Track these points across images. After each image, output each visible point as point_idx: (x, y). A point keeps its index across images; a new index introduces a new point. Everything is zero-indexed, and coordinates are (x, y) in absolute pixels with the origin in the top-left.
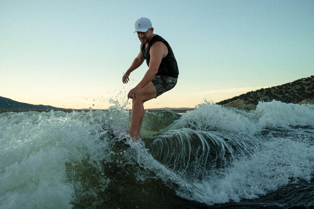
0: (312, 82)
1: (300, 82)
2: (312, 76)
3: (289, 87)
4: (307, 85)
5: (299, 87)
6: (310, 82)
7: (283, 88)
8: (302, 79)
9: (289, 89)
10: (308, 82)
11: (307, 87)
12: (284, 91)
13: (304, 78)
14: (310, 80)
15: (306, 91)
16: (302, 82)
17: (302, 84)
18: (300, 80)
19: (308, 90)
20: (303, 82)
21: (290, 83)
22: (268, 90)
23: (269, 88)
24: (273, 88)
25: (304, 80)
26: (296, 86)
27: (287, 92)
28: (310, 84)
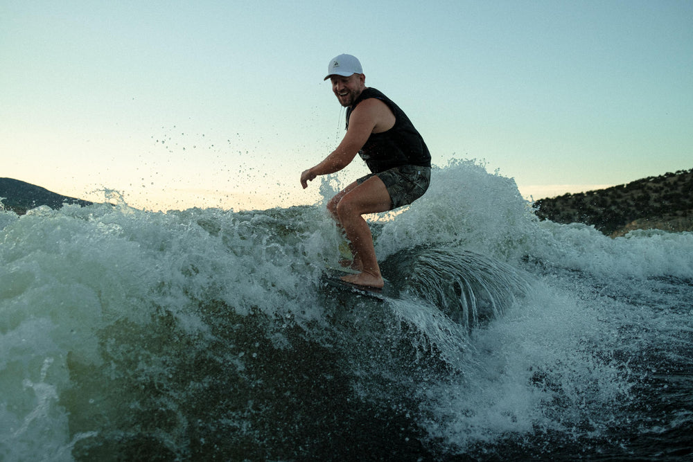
0: (666, 185)
1: (643, 184)
2: (667, 174)
3: (619, 192)
4: (656, 191)
5: (640, 195)
6: (661, 185)
7: (607, 195)
8: (649, 178)
9: (620, 197)
10: (657, 185)
11: (654, 196)
12: (609, 200)
13: (652, 177)
14: (662, 182)
15: (651, 203)
16: (645, 185)
17: (646, 189)
18: (643, 180)
19: (655, 201)
20: (649, 184)
21: (623, 185)
22: (579, 197)
23: (582, 194)
24: (590, 193)
25: (651, 180)
26: (634, 192)
27: (614, 203)
28: (662, 189)
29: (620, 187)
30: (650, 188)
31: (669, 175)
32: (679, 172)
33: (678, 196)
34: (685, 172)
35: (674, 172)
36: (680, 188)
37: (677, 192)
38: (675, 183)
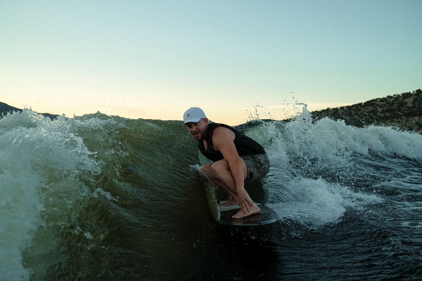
0: (387, 103)
1: (374, 102)
2: (388, 97)
3: (360, 108)
4: (381, 107)
5: (372, 109)
6: (384, 103)
7: (352, 109)
8: (377, 99)
9: (360, 110)
10: (382, 103)
11: (380, 109)
12: (353, 112)
13: (379, 99)
14: (385, 101)
15: (379, 114)
16: (375, 103)
17: (375, 105)
18: (374, 100)
19: (381, 113)
20: (377, 103)
21: (362, 103)
22: (335, 110)
23: (337, 109)
24: (342, 108)
25: (379, 100)
26: (368, 107)
27: (356, 114)
28: (385, 105)
29: (360, 104)
30: (378, 105)
31: (389, 97)
32: (395, 95)
33: (395, 110)
34: (399, 95)
35: (392, 95)
36: (396, 105)
37: (394, 107)
38: (393, 102)
